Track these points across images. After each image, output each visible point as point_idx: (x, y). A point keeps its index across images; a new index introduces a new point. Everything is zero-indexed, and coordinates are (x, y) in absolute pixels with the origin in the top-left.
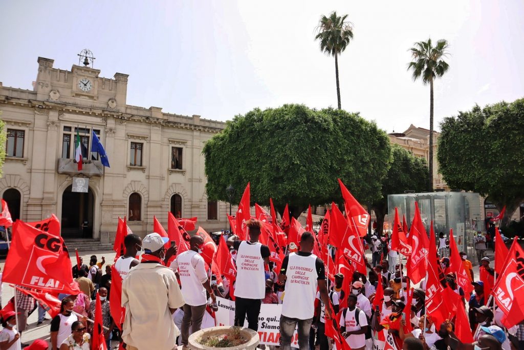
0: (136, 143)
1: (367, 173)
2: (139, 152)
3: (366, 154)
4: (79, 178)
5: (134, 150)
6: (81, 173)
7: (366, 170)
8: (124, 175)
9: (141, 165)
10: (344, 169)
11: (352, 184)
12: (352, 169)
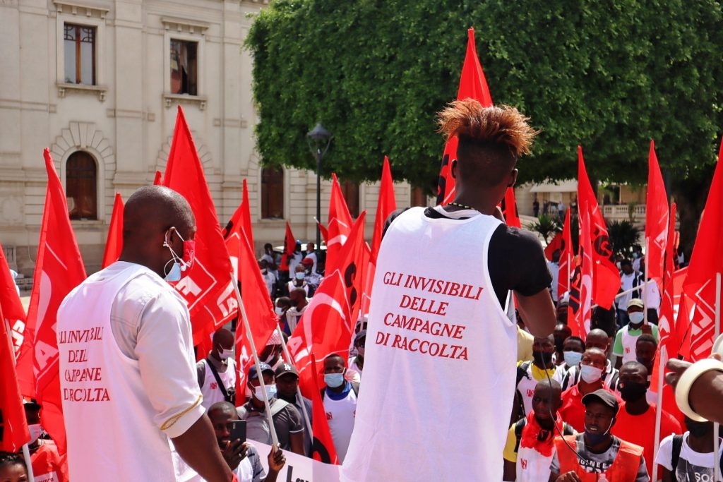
0: (78, 27)
1: (682, 94)
2: (86, 48)
3: (683, 41)
5: (74, 43)
7: (679, 83)
8: (50, 105)
9: (94, 83)
10: (622, 80)
11: (642, 123)
12: (643, 80)
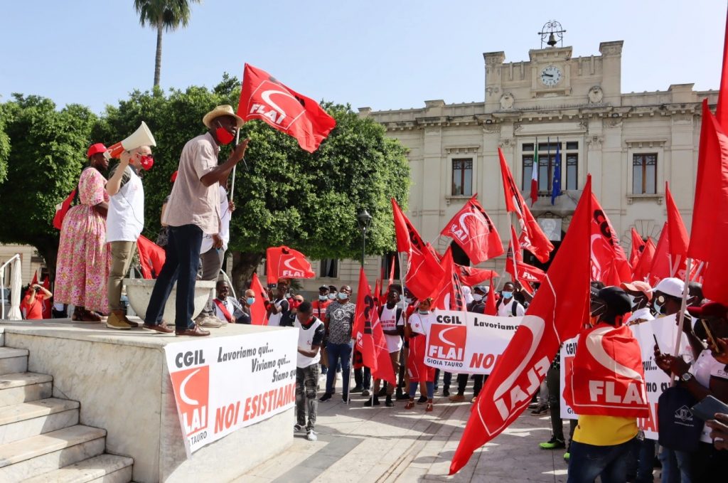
0: (644, 156)
2: (650, 169)
4: (546, 219)
5: (640, 167)
6: (549, 212)
8: (622, 210)
9: (655, 192)
